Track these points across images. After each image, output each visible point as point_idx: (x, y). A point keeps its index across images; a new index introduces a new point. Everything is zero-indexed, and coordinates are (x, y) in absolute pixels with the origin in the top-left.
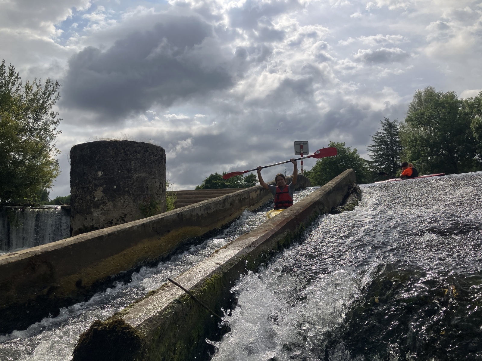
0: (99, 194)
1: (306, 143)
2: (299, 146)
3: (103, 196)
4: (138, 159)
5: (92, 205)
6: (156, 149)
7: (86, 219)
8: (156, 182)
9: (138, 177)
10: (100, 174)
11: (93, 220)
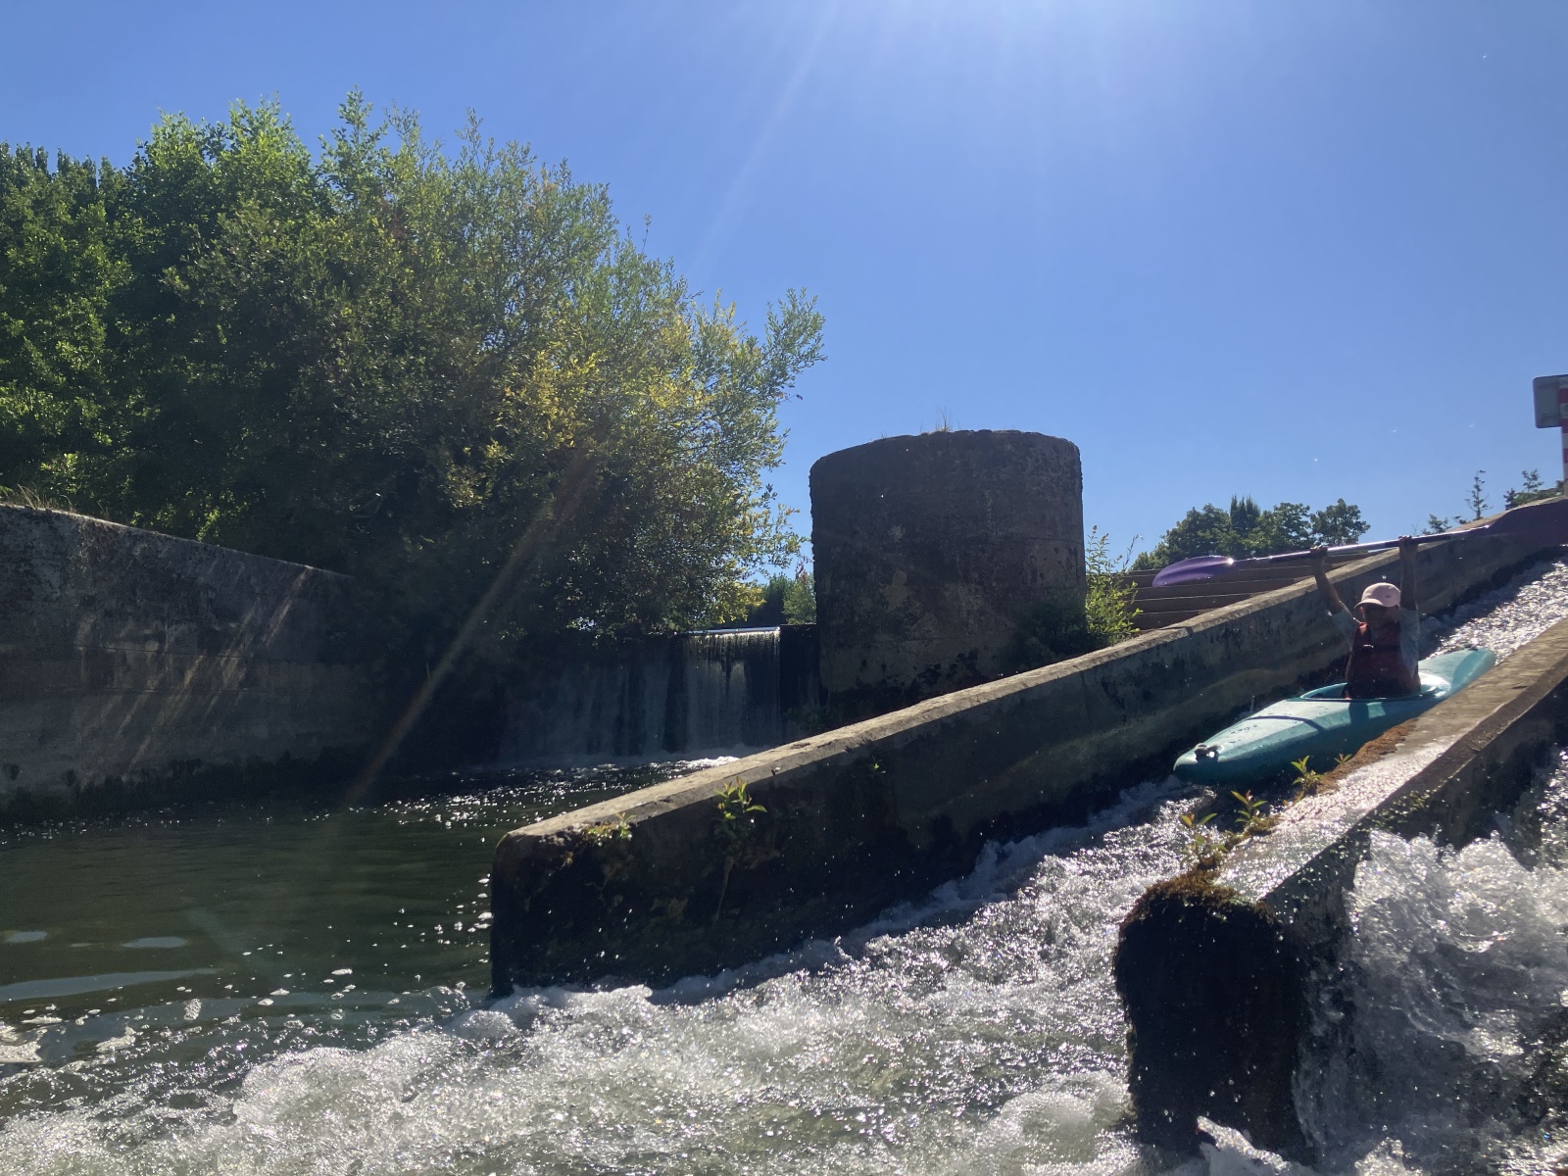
0: (897, 594)
2: (1552, 395)
3: (908, 598)
4: (1002, 482)
5: (878, 623)
6: (1054, 449)
7: (864, 663)
8: (1056, 550)
9: (1006, 538)
10: (897, 532)
11: (884, 667)
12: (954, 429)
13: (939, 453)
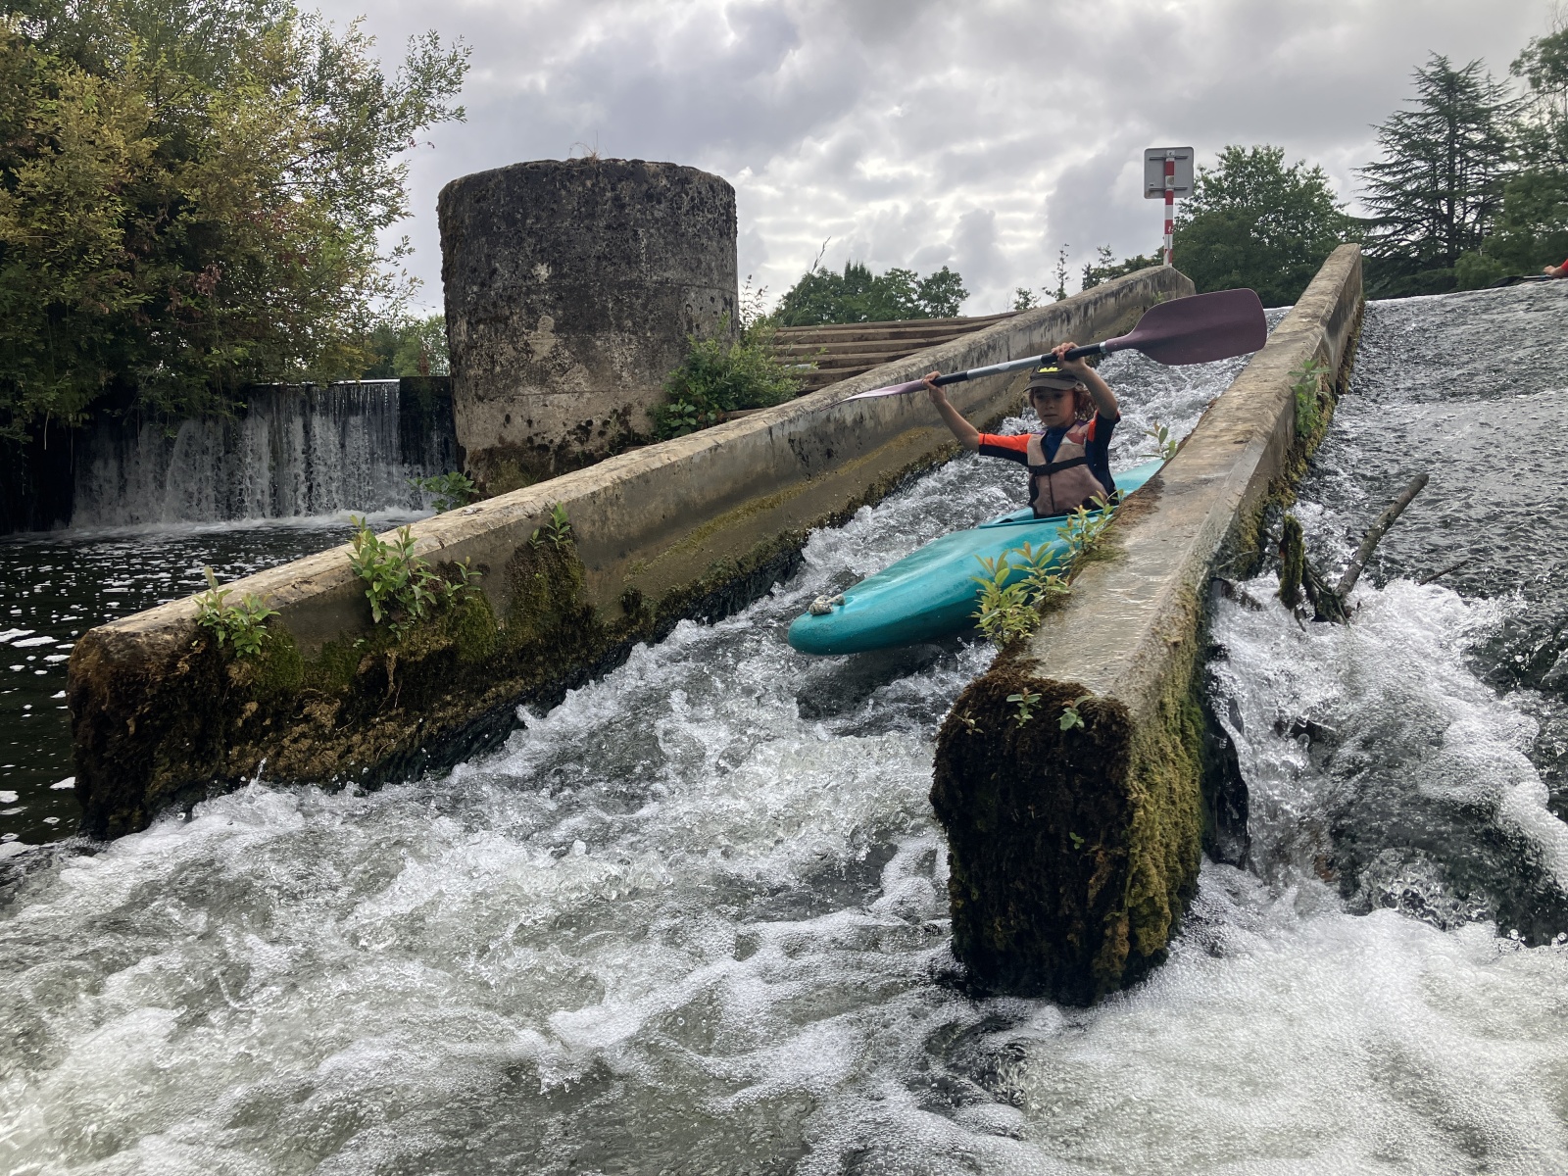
0: (544, 341)
1: (1185, 155)
2: (1159, 167)
3: (556, 346)
4: (657, 221)
5: (522, 374)
6: (711, 187)
7: (508, 418)
8: (712, 299)
9: (661, 283)
10: (543, 272)
11: (530, 422)
12: (603, 157)
13: (589, 183)
